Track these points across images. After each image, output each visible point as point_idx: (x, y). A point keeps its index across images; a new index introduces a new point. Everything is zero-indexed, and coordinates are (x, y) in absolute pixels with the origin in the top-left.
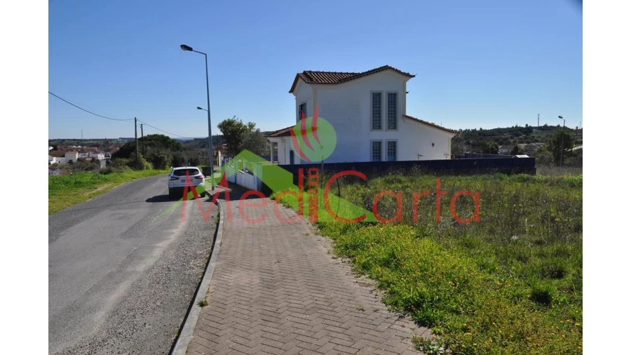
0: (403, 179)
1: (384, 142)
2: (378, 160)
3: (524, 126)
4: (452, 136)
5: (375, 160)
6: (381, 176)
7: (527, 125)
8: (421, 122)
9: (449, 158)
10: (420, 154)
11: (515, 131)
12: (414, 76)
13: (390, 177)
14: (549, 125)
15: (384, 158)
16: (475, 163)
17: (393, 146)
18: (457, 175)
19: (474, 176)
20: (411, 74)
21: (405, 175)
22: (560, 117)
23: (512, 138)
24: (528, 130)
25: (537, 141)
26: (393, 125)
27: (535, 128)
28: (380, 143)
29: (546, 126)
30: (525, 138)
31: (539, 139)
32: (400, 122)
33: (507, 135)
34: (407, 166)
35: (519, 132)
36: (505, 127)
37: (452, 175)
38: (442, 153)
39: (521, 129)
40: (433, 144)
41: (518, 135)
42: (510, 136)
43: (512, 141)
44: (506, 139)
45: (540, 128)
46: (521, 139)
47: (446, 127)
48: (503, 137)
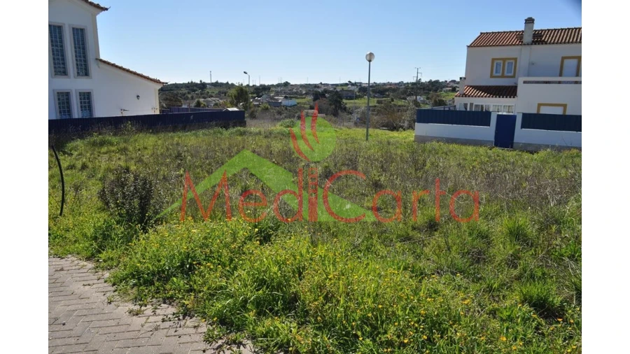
0: (114, 139)
1: (74, 92)
2: (68, 117)
3: (199, 82)
4: (160, 86)
5: (64, 117)
6: (82, 137)
7: (201, 81)
8: (121, 68)
9: (158, 112)
10: (123, 108)
11: (191, 87)
12: (107, 9)
13: (96, 138)
14: (219, 81)
15: (77, 113)
16: (192, 117)
17: (86, 98)
18: (174, 131)
19: (194, 132)
20: (102, 6)
21: (115, 135)
22: (245, 73)
23: (189, 93)
24: (203, 86)
25: (212, 97)
26: (84, 70)
27: (209, 84)
28: (68, 94)
29: (217, 82)
30: (202, 94)
31: (213, 95)
32: (93, 67)
33: (184, 91)
34: (116, 124)
35: (195, 88)
36: (182, 83)
37: (170, 132)
38: (150, 106)
39: (196, 85)
40: (138, 96)
41: (194, 91)
42: (186, 91)
43: (190, 96)
44: (184, 95)
45: (212, 84)
46: (197, 94)
47: (151, 77)
48: (181, 92)
